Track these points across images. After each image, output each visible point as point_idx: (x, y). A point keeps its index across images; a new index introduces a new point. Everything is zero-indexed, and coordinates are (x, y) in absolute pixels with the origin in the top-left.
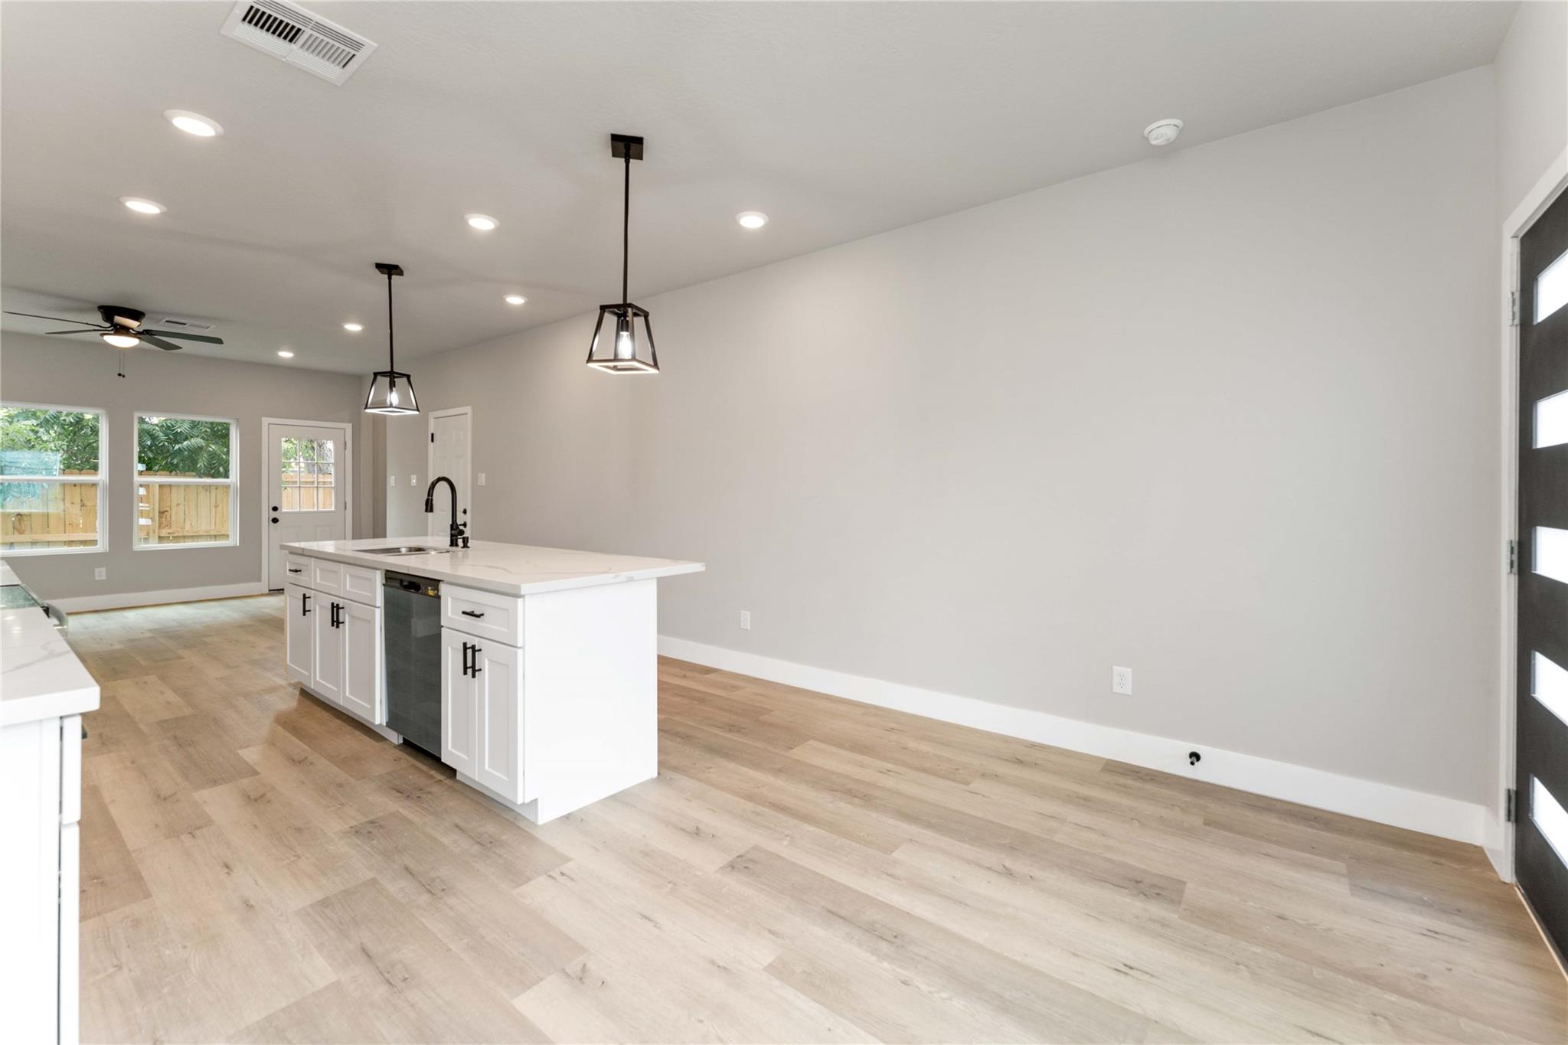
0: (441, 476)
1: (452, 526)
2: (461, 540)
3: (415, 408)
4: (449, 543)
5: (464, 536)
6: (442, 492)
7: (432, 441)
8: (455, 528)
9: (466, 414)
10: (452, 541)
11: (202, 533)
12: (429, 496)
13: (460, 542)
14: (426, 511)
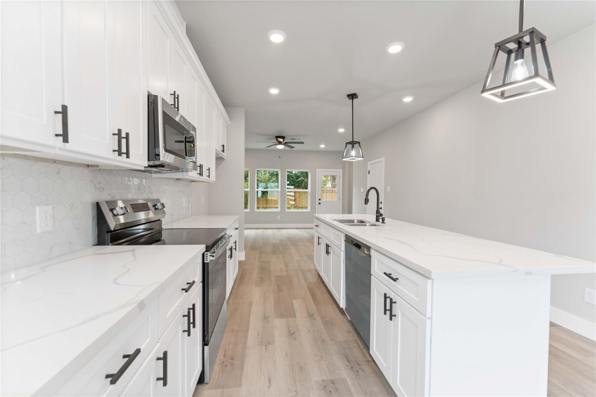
0: (372, 186)
1: (377, 211)
2: (381, 219)
3: (362, 156)
4: (375, 220)
5: (383, 217)
6: (373, 195)
7: (369, 174)
8: (378, 212)
9: (382, 161)
10: (377, 219)
11: (303, 206)
12: (366, 196)
13: (381, 220)
14: (365, 204)
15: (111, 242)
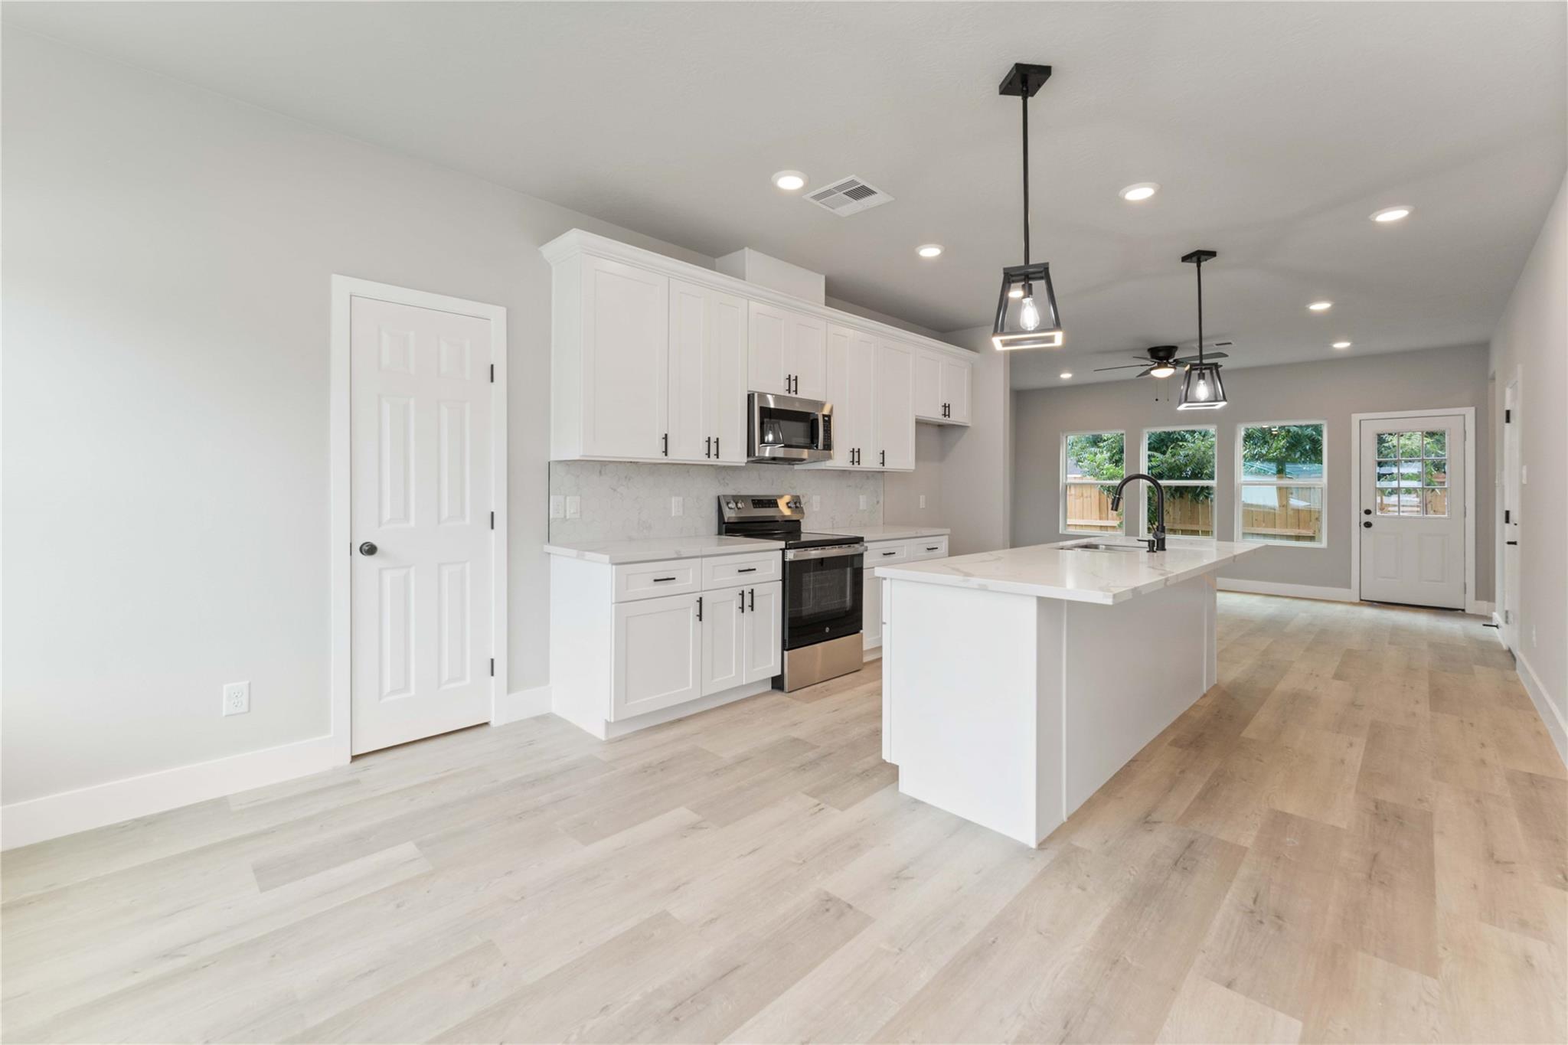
7: (1508, 421)
15: (726, 533)
